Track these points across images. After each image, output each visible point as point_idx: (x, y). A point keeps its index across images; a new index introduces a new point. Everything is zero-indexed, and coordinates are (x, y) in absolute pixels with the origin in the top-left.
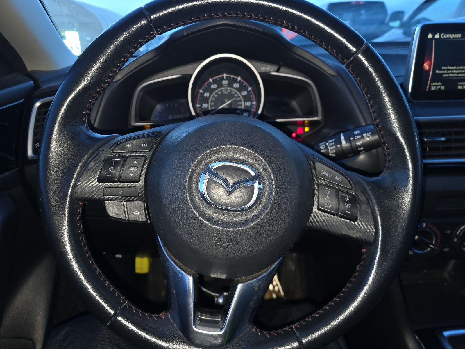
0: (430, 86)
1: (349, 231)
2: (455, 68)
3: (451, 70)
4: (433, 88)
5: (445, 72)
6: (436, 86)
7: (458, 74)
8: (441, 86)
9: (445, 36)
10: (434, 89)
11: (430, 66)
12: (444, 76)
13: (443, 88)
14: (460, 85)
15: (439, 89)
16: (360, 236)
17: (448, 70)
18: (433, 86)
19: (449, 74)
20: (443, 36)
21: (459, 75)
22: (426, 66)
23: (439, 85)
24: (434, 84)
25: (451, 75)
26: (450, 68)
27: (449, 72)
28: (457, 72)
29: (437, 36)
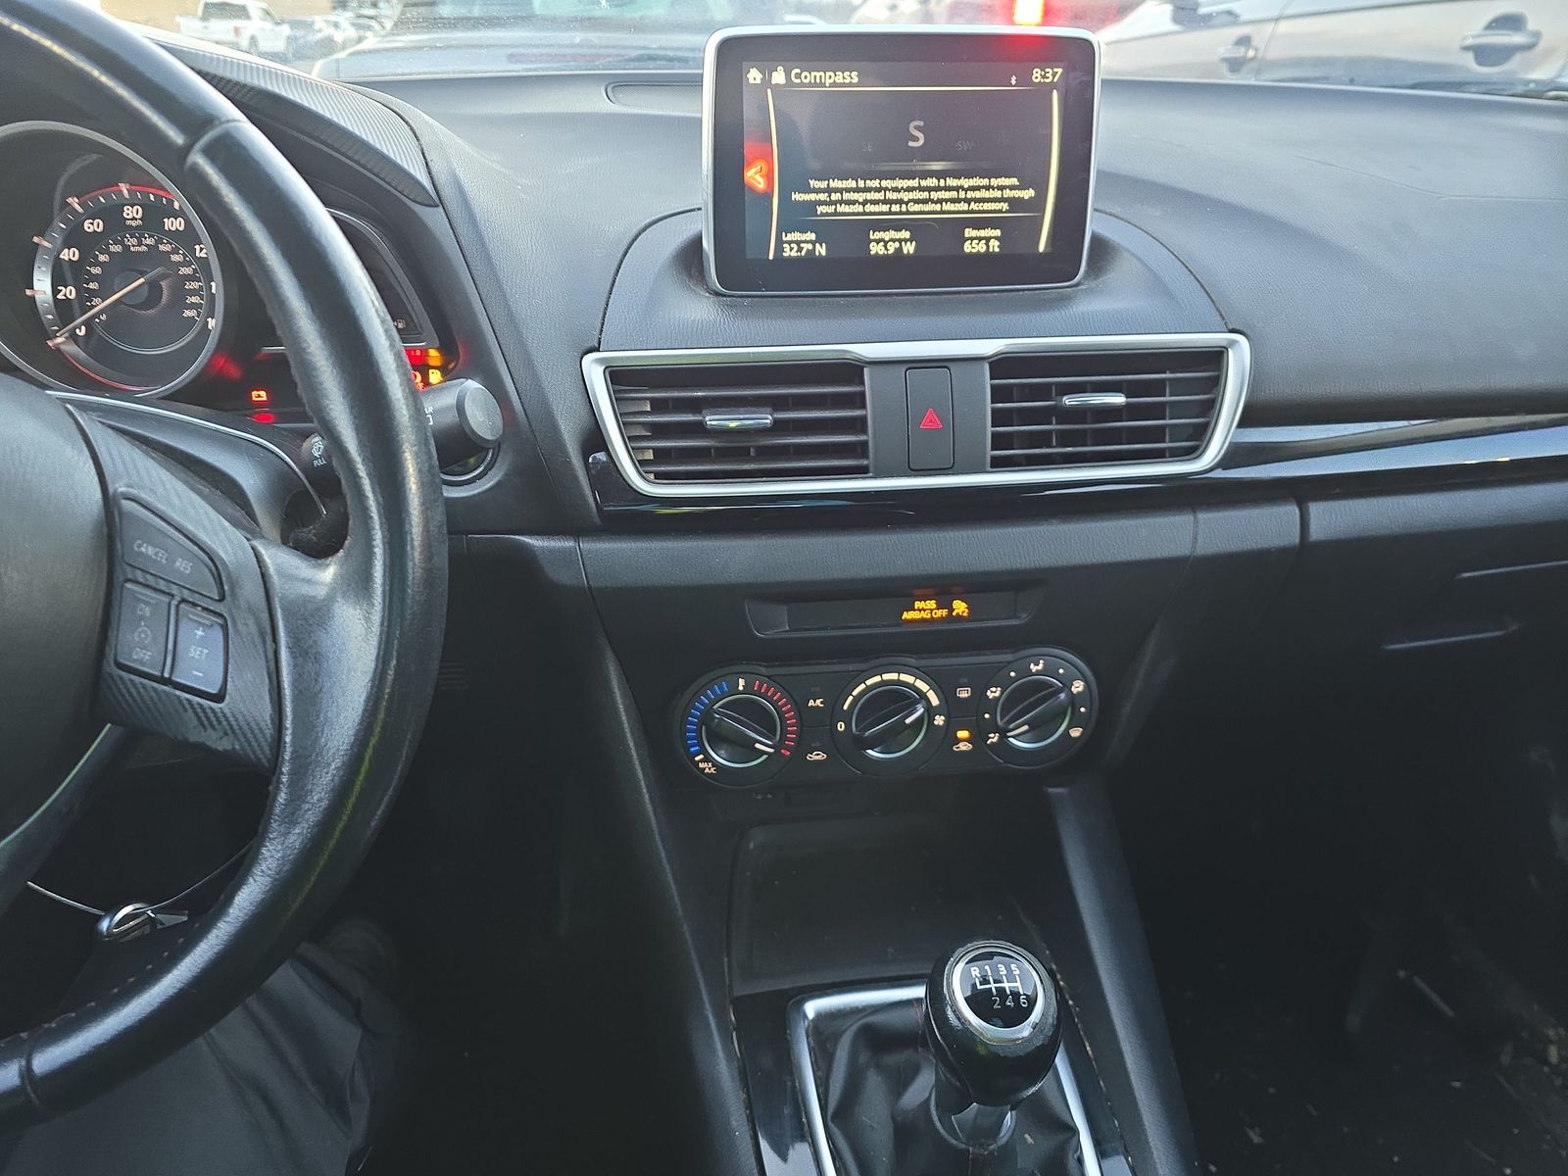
0: (780, 242)
1: (203, 733)
2: (851, 184)
3: (840, 191)
4: (789, 252)
5: (823, 197)
6: (798, 243)
7: (865, 203)
8: (814, 243)
9: (806, 77)
10: (794, 254)
11: (769, 178)
12: (821, 209)
13: (821, 250)
14: (878, 242)
15: (812, 252)
16: (234, 748)
17: (829, 191)
18: (790, 243)
19: (834, 203)
20: (798, 76)
21: (869, 208)
22: (754, 176)
23: (806, 242)
24: (790, 237)
25: (841, 209)
26: (836, 184)
27: (835, 197)
28: (860, 197)
29: (779, 77)
